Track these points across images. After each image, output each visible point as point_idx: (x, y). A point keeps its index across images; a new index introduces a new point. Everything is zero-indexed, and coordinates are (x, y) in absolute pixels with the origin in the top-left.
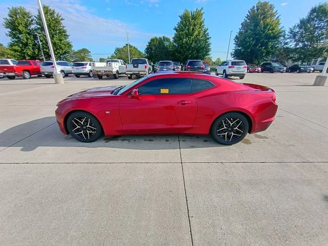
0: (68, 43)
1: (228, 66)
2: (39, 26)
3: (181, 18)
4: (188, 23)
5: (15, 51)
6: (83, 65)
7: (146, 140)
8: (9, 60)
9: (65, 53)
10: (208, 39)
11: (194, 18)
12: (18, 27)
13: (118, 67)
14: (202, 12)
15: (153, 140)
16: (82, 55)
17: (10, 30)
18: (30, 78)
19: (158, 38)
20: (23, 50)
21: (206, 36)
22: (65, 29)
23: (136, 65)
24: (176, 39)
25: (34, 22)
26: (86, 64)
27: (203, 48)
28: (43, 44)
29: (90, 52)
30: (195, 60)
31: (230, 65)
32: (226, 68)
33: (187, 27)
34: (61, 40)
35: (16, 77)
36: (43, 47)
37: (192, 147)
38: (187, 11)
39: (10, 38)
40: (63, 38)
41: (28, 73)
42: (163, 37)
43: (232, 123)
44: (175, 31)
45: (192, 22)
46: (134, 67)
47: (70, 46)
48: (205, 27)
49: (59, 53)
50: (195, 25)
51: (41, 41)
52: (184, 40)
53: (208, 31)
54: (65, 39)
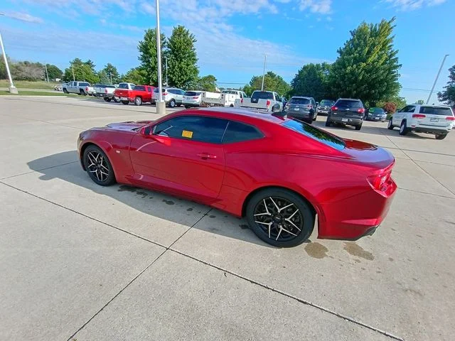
0: (195, 69)
1: (412, 114)
2: (170, 49)
3: (352, 34)
4: (363, 42)
5: (143, 75)
6: (194, 94)
7: (164, 201)
8: (129, 84)
9: (190, 79)
10: (396, 67)
11: (375, 34)
12: (149, 49)
13: (234, 99)
14: (392, 24)
15: (173, 204)
16: (207, 83)
17: (142, 53)
18: (141, 105)
19: (315, 65)
20: (149, 75)
21: (390, 63)
22: (195, 51)
23: (255, 100)
24: (337, 65)
25: (166, 44)
26: (199, 94)
27: (381, 82)
28: (170, 68)
29: (216, 80)
30: (350, 99)
31: (417, 112)
32: (408, 116)
33: (359, 49)
34: (188, 65)
35: (130, 103)
36: (169, 71)
37: (213, 230)
38: (365, 24)
39: (141, 62)
40: (190, 62)
41: (140, 99)
42: (323, 64)
43: (280, 207)
44: (339, 55)
45: (370, 40)
46: (252, 102)
47: (196, 71)
48: (393, 48)
49: (183, 79)
50: (374, 45)
51: (168, 66)
52: (349, 68)
53: (397, 56)
54: (193, 63)
